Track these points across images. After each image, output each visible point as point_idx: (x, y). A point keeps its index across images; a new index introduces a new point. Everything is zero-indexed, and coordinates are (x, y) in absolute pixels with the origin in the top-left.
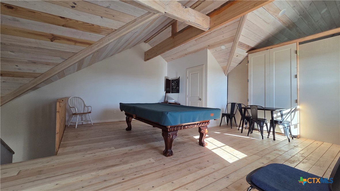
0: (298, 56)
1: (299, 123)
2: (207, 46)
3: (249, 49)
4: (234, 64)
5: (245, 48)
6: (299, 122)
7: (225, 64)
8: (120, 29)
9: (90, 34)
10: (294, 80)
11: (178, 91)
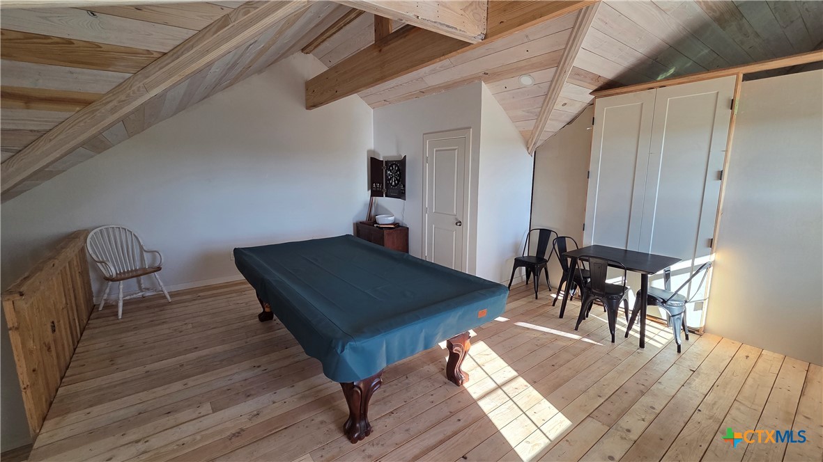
0: (735, 117)
1: (709, 298)
2: (481, 74)
3: (600, 84)
4: (553, 125)
5: (589, 83)
6: (708, 296)
7: (530, 125)
8: (178, 50)
9: (71, 73)
10: (712, 184)
11: (401, 194)
